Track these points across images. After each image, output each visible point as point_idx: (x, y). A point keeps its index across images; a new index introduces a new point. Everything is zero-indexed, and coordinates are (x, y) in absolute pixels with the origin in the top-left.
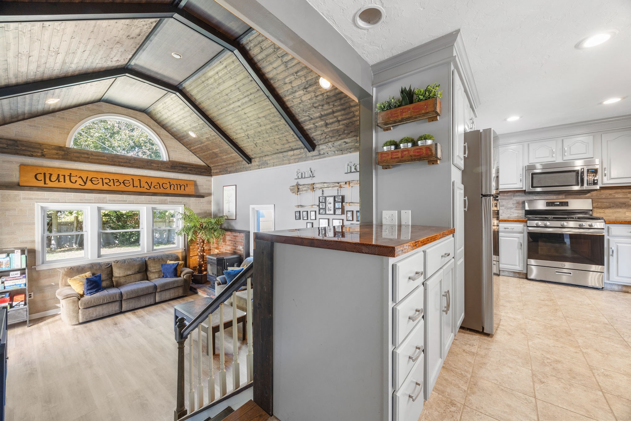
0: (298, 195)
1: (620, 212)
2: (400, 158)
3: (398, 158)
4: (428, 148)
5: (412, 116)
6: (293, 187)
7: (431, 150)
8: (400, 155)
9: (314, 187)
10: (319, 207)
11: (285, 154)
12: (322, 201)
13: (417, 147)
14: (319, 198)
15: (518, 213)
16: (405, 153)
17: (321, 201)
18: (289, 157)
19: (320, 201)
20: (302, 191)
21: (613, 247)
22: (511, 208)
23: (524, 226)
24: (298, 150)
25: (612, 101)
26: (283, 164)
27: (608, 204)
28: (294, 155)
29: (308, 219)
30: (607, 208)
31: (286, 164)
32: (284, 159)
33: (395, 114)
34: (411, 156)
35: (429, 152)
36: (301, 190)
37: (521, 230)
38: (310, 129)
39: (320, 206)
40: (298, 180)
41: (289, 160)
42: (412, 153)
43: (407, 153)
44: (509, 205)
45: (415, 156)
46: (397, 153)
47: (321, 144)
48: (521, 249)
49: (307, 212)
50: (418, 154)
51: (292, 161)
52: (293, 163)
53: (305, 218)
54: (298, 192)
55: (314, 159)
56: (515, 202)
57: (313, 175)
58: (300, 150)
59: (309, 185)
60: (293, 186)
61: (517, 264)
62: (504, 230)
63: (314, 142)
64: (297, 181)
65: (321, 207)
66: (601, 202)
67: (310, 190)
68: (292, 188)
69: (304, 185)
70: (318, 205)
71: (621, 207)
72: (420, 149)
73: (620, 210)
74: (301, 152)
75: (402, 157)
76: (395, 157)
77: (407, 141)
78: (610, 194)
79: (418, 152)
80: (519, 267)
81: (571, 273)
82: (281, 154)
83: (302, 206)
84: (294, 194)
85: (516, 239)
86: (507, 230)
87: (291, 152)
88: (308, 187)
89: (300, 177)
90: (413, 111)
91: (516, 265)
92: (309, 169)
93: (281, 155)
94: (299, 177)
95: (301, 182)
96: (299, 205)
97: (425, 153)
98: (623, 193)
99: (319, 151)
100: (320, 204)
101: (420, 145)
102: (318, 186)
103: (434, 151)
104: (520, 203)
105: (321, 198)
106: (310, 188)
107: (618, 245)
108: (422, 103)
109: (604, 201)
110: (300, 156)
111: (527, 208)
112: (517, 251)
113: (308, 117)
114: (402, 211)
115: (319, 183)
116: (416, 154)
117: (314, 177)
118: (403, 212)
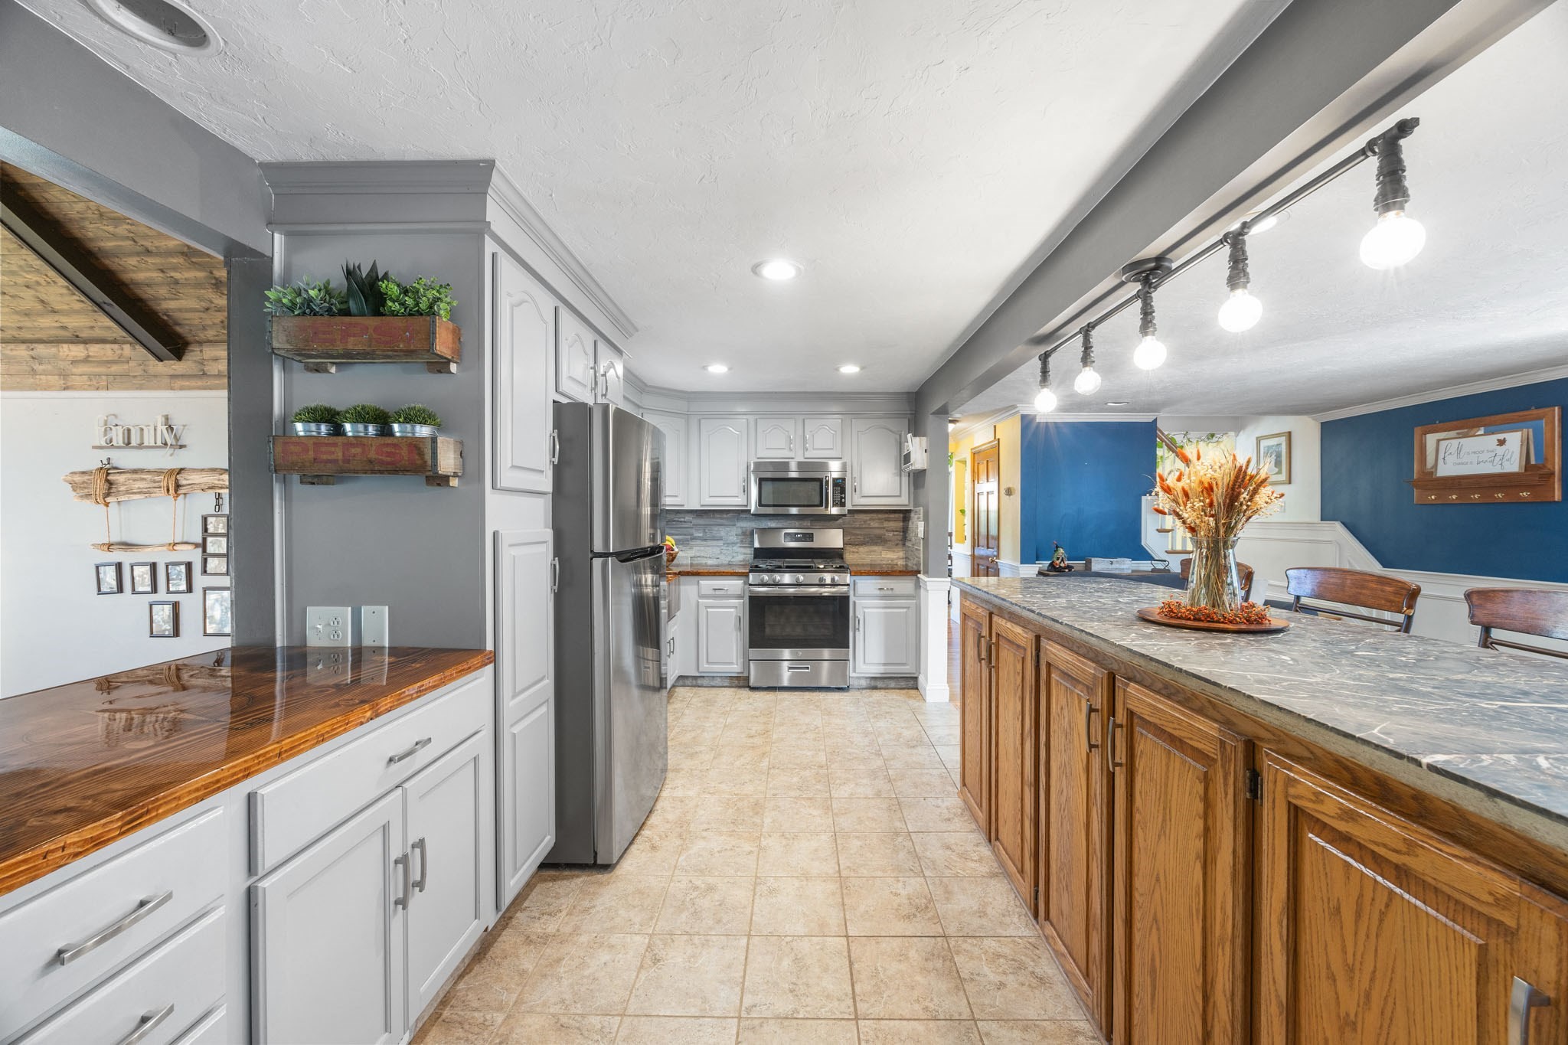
0: (107, 504)
1: (874, 551)
2: (341, 463)
3: (335, 461)
4: (415, 445)
5: (374, 351)
6: (86, 478)
7: (421, 454)
8: (339, 454)
9: (183, 482)
10: (204, 551)
11: (41, 350)
12: (216, 528)
13: (388, 440)
14: (205, 519)
15: (745, 554)
16: (354, 451)
17: (211, 529)
18: (62, 364)
19: (206, 530)
20: (128, 492)
21: (860, 615)
22: (734, 543)
23: (745, 583)
24: (108, 346)
25: (850, 369)
26: (34, 388)
27: (862, 538)
28: (86, 360)
29: (155, 590)
30: (862, 545)
31: (47, 388)
32: (41, 367)
33: (324, 333)
34: (370, 462)
35: (417, 457)
36: (122, 488)
37: (739, 592)
38: (148, 285)
39: (209, 545)
40: (114, 454)
41: (64, 375)
42: (372, 455)
43: (357, 450)
44: (731, 538)
45: (381, 462)
46: (333, 449)
47: (210, 341)
48: (740, 629)
49: (154, 567)
50: (389, 459)
51: (76, 380)
52: (81, 388)
53: (139, 589)
54: (108, 495)
55: (182, 388)
56: (739, 531)
57: (177, 438)
58: (116, 346)
59: (159, 472)
60: (83, 473)
61: (735, 661)
62: (713, 592)
63: (178, 329)
64: (104, 455)
65: (210, 549)
66: (854, 535)
67: (163, 491)
68: (77, 478)
69: (135, 471)
70: (199, 540)
71: (876, 544)
72: (395, 445)
73: (875, 548)
74: (121, 356)
75: (347, 461)
76: (325, 457)
77: (362, 416)
78: (865, 521)
79: (389, 454)
80: (736, 668)
81: (808, 668)
82: (23, 346)
83: (127, 545)
84: (88, 503)
85: (732, 610)
86: (718, 592)
87: (73, 347)
88: (155, 482)
89: (119, 440)
90: (375, 336)
91: (732, 663)
92: (160, 420)
93: (21, 351)
94: (114, 443)
95: (126, 459)
96: (115, 539)
97: (406, 458)
98: (879, 519)
99: (202, 363)
100: (209, 539)
101: (398, 434)
102: (195, 478)
103: (428, 457)
104: (748, 533)
105: (210, 520)
106: (164, 484)
107: (866, 610)
108: (398, 322)
109: (858, 532)
110: (115, 369)
111: (757, 545)
112: (735, 634)
113: (132, 243)
114: (363, 609)
115: (202, 470)
116: (384, 458)
117: (181, 447)
118: (365, 610)
